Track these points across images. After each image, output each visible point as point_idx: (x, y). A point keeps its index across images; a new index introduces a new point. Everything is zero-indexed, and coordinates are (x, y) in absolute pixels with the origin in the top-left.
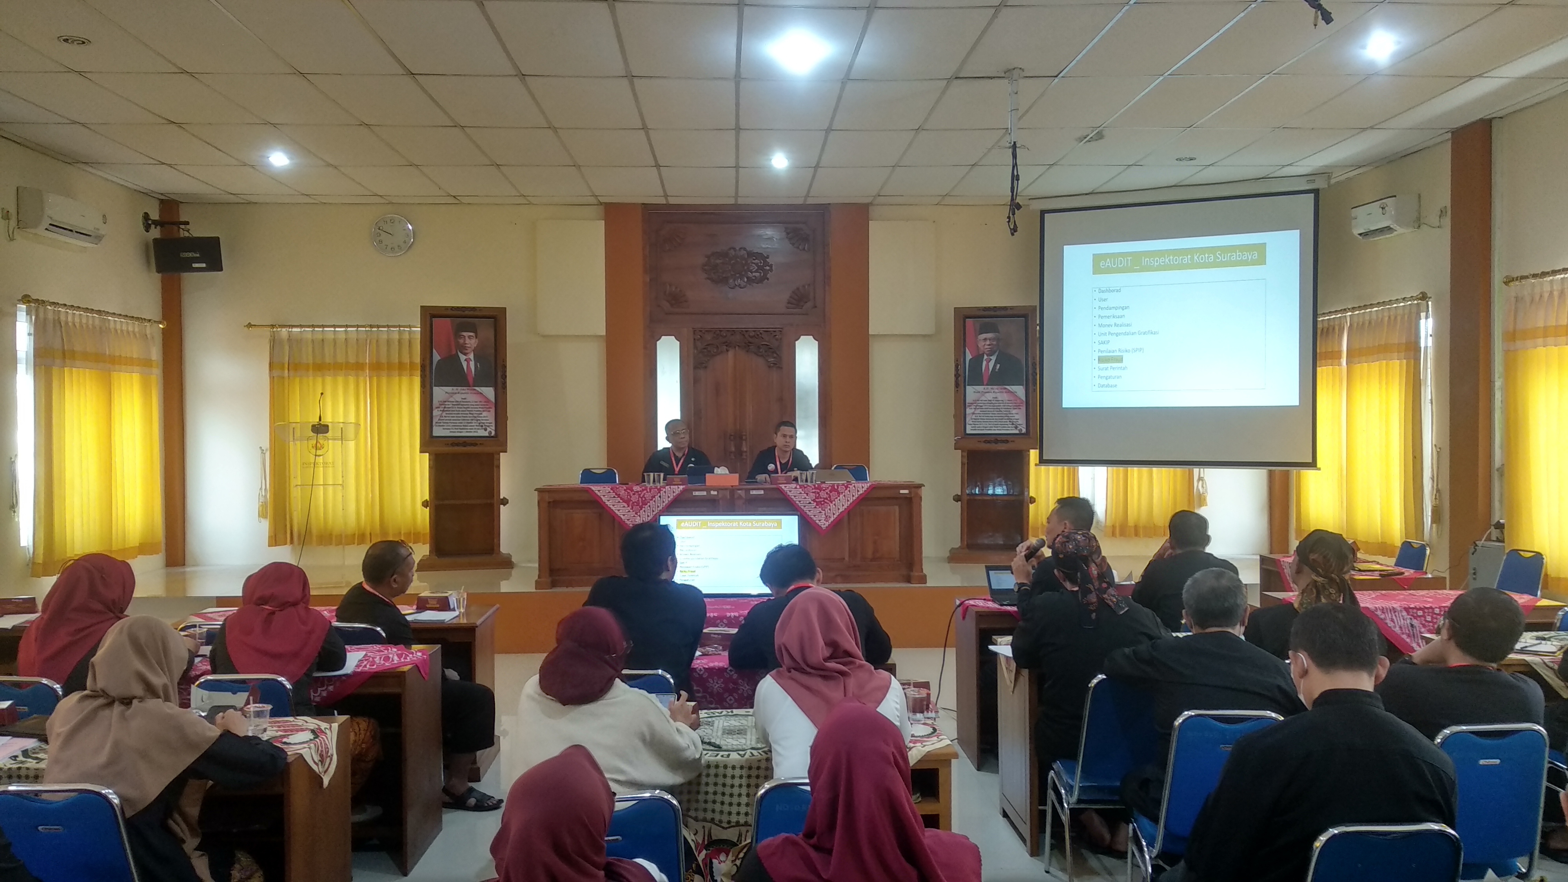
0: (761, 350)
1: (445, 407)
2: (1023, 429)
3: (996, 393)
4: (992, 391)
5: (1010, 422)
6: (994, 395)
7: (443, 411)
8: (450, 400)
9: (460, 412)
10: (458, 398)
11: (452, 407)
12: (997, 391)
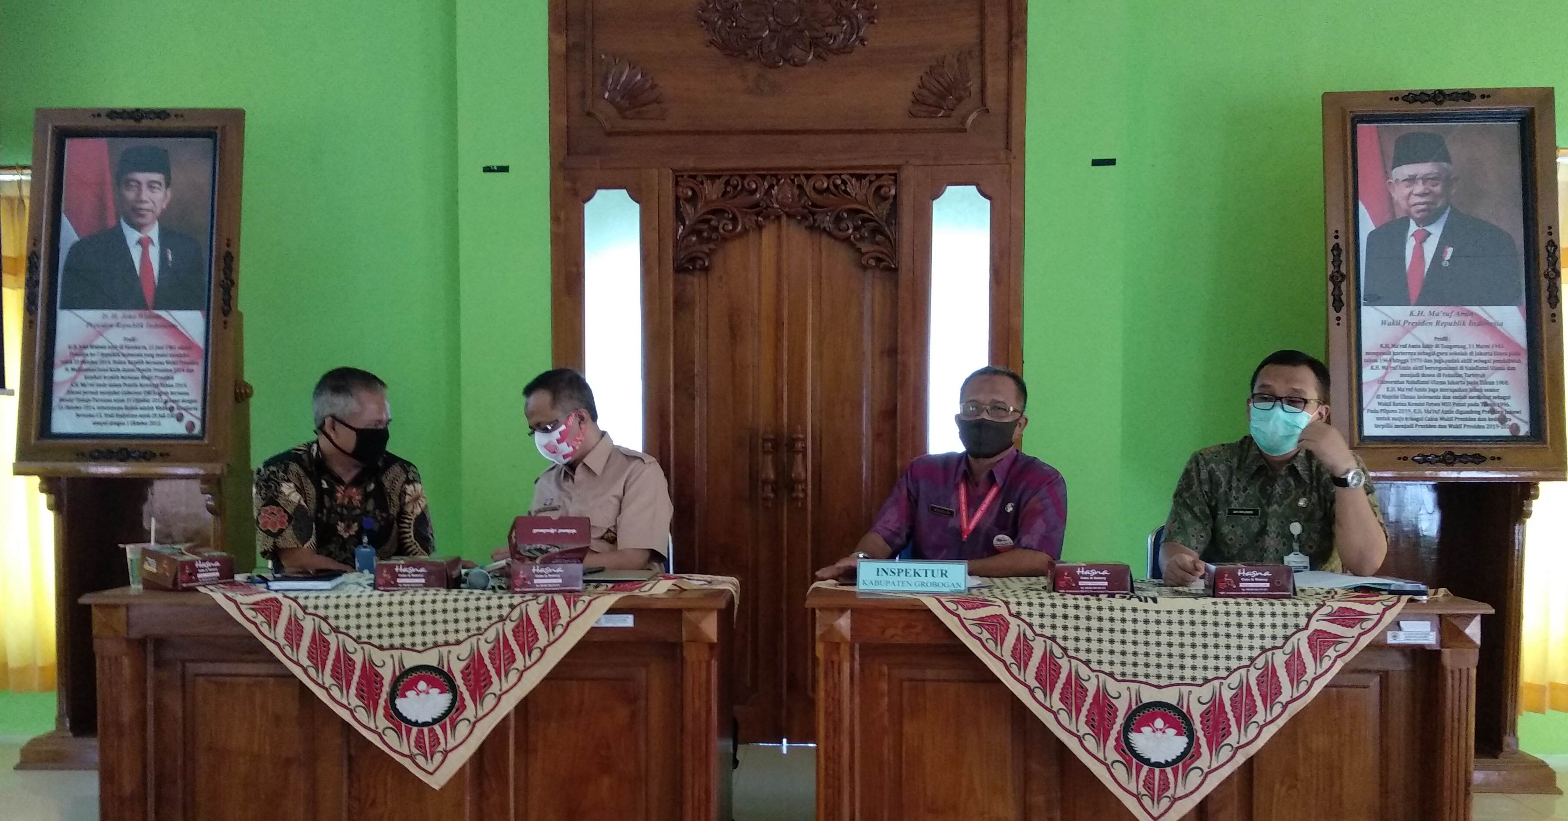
0: (843, 225)
1: (83, 362)
2: (1520, 424)
3: (1445, 324)
4: (1434, 320)
5: (1485, 404)
6: (1439, 332)
7: (80, 370)
8: (96, 343)
9: (119, 374)
10: (116, 337)
11: (103, 362)
12: (1446, 319)
